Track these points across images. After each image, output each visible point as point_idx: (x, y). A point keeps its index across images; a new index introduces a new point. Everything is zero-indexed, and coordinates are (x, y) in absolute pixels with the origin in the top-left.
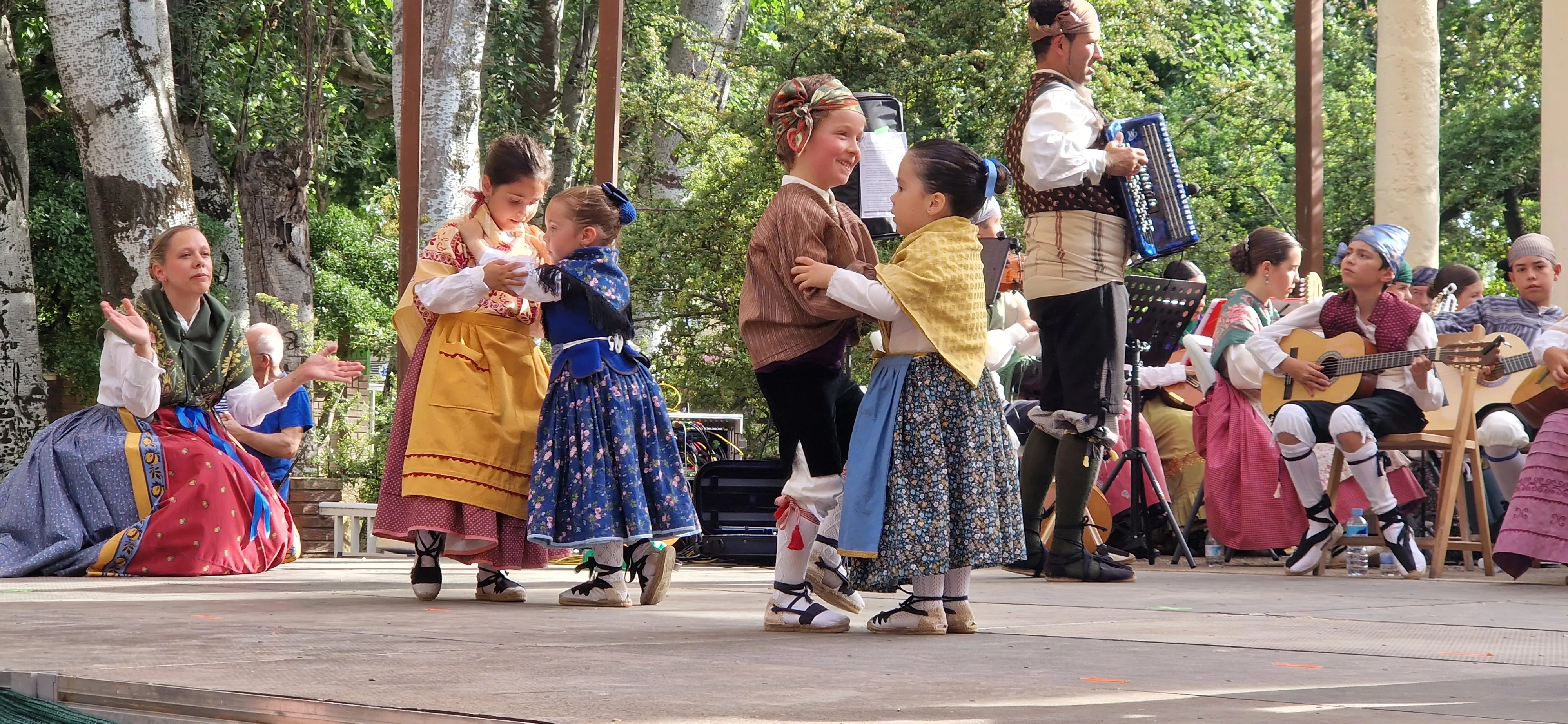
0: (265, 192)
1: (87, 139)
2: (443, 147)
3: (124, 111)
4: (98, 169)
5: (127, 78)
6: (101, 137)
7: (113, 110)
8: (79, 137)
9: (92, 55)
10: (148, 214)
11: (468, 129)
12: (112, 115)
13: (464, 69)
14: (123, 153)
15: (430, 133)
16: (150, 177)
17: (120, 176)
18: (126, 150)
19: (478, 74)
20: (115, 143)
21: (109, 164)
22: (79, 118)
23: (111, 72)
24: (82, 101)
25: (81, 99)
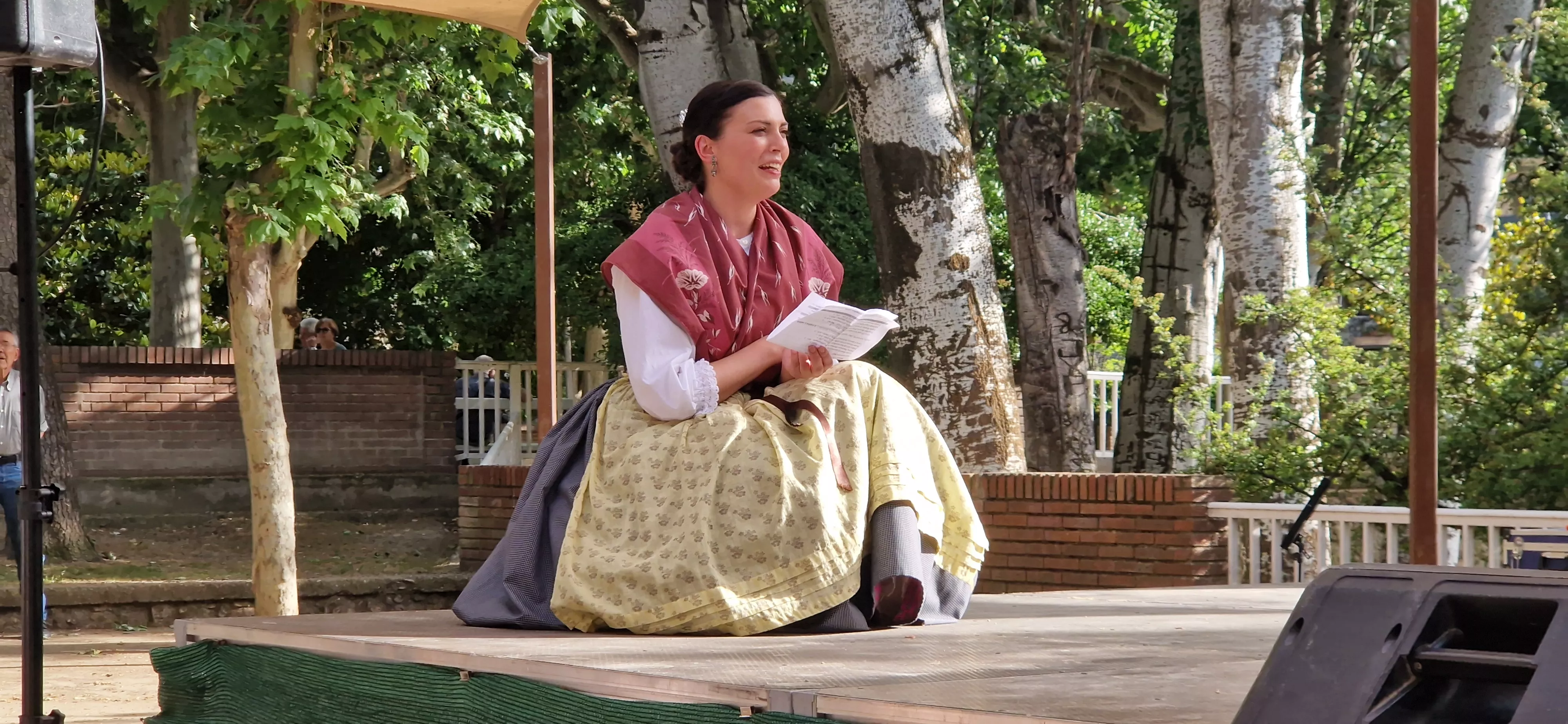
0: (1032, 161)
1: (865, 103)
2: (1264, 102)
3: (905, 71)
4: (876, 135)
5: (907, 35)
6: (879, 100)
7: (893, 70)
8: (856, 101)
9: (870, 11)
10: (931, 183)
11: (1290, 81)
12: (891, 76)
13: (1287, 12)
14: (904, 117)
15: (1249, 86)
16: (934, 143)
17: (901, 143)
18: (907, 114)
19: (1300, 18)
20: (896, 107)
21: (888, 129)
22: (855, 81)
23: (891, 30)
24: (859, 63)
25: (858, 60)
